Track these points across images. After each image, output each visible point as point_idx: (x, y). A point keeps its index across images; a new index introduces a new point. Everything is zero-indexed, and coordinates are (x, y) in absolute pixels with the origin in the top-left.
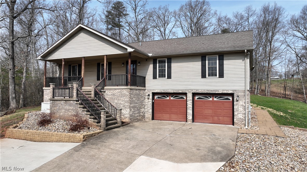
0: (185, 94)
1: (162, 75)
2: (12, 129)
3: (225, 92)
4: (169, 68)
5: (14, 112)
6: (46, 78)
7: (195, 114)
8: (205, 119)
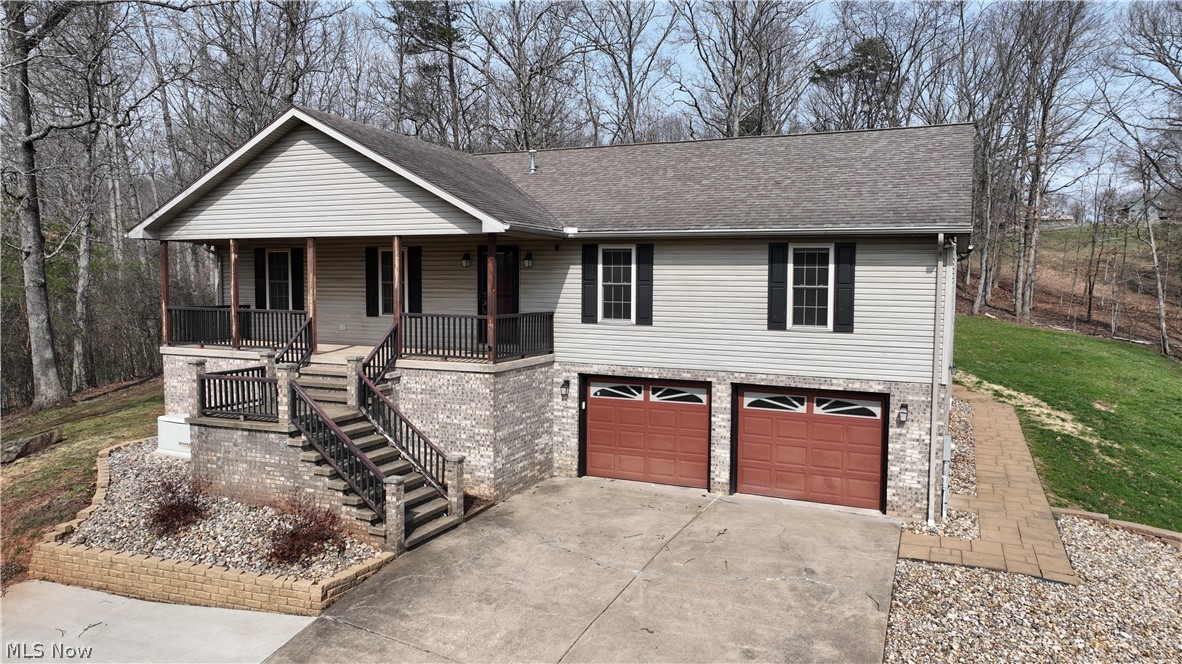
1: (617, 310)
2: (53, 544)
3: (857, 387)
4: (645, 281)
5: (54, 439)
6: (169, 311)
7: (740, 460)
8: (777, 482)
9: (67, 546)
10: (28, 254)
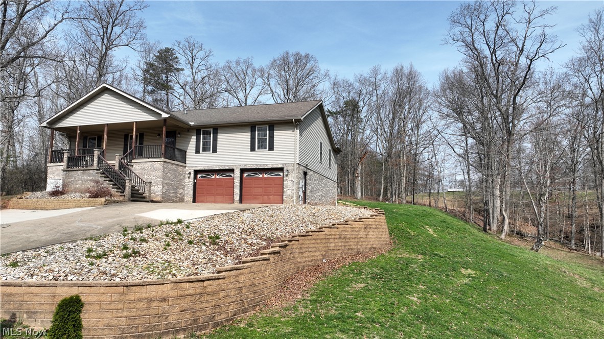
0: (232, 171)
1: (206, 149)
2: (17, 199)
3: (275, 166)
4: (215, 140)
6: (52, 151)
7: (243, 193)
8: (255, 198)
9: (21, 199)
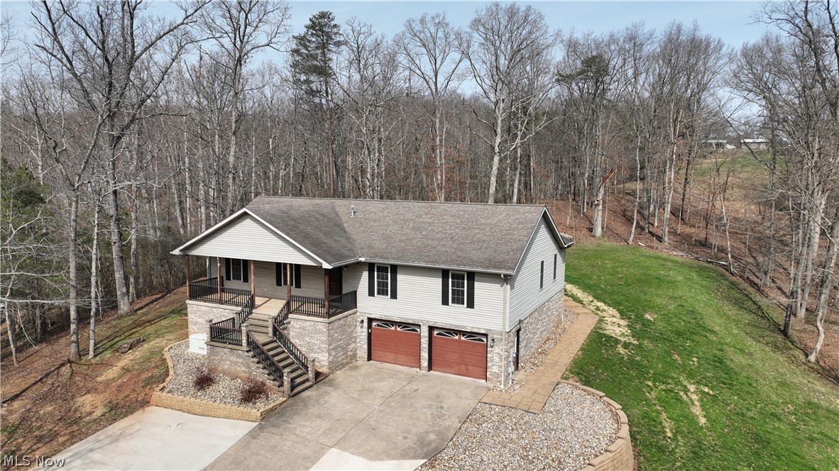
0: (418, 326)
1: (383, 292)
2: (159, 393)
3: (475, 330)
4: (394, 281)
5: (142, 340)
7: (433, 357)
8: (448, 367)
9: (164, 394)
10: (115, 243)
